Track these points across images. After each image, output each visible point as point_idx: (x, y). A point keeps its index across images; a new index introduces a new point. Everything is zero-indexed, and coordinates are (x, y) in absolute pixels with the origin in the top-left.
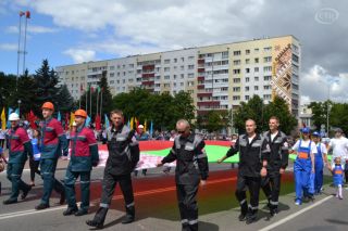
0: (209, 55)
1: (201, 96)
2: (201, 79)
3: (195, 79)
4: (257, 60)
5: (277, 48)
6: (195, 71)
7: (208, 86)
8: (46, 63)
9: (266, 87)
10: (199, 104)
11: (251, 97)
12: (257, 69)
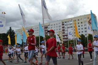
0: (66, 22)
1: (64, 36)
2: (64, 30)
3: (61, 30)
4: (82, 23)
5: (88, 18)
6: (61, 28)
7: (66, 32)
8: (10, 28)
9: (86, 31)
10: (63, 39)
11: (81, 35)
12: (82, 26)
